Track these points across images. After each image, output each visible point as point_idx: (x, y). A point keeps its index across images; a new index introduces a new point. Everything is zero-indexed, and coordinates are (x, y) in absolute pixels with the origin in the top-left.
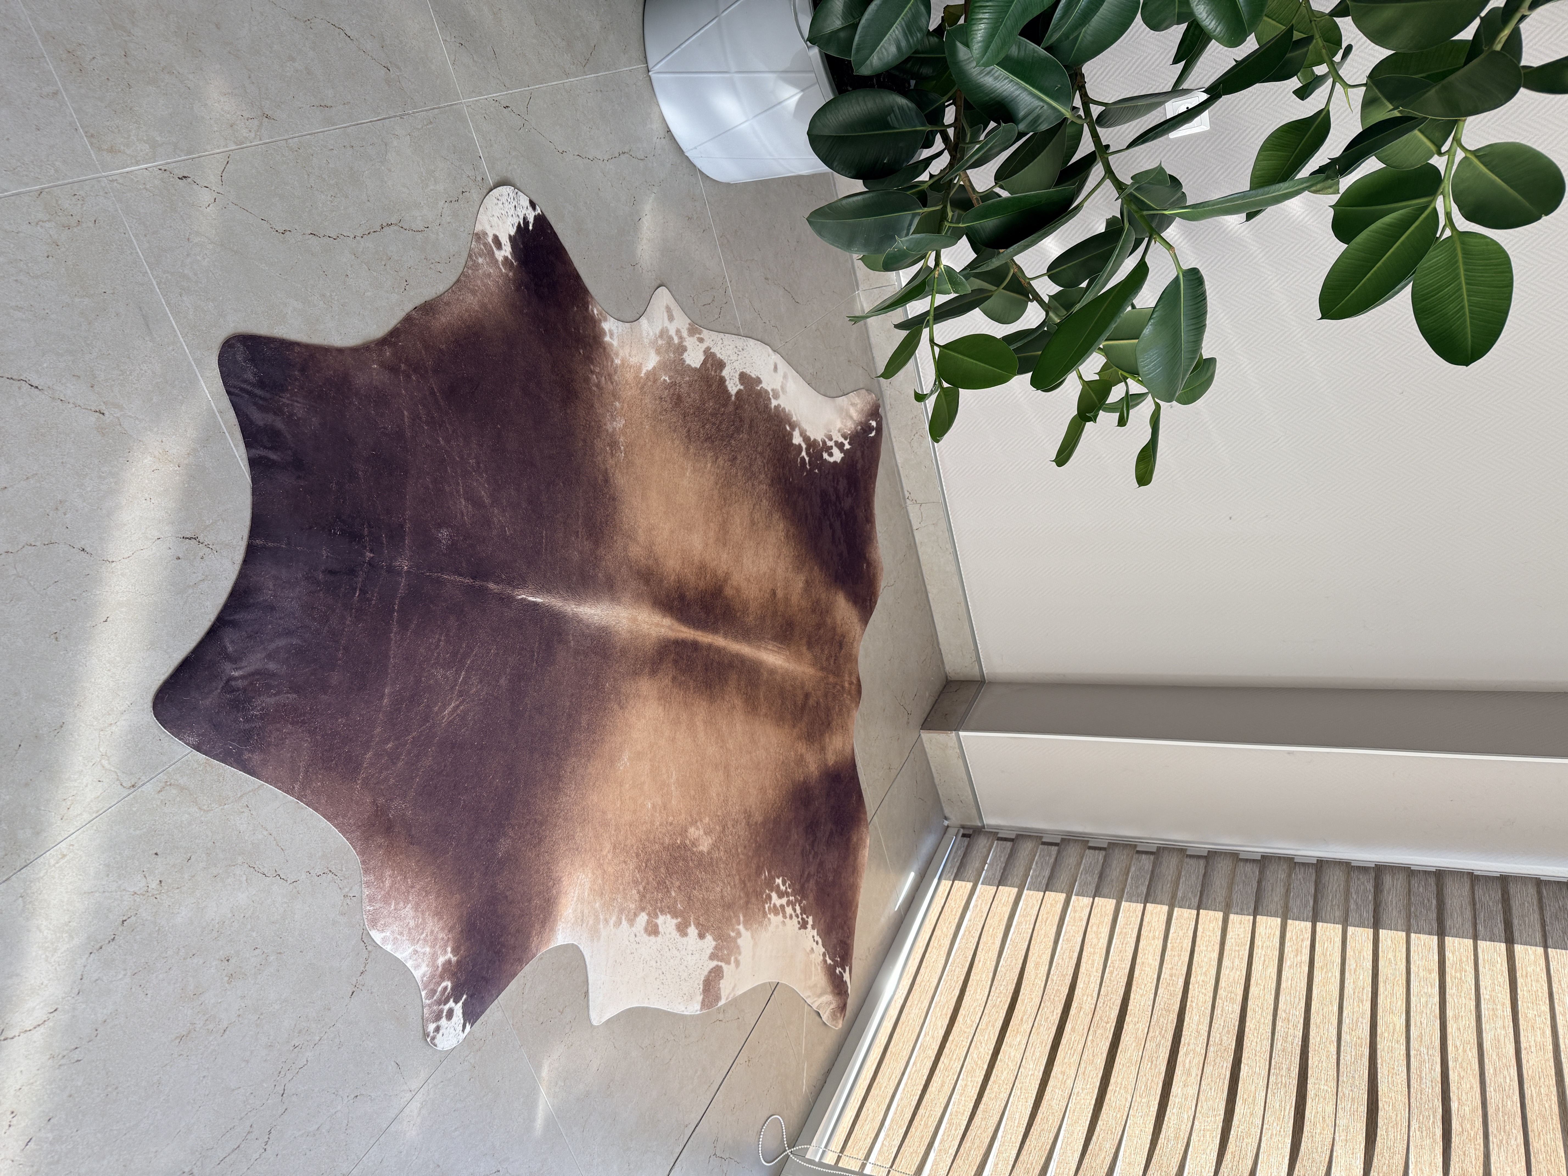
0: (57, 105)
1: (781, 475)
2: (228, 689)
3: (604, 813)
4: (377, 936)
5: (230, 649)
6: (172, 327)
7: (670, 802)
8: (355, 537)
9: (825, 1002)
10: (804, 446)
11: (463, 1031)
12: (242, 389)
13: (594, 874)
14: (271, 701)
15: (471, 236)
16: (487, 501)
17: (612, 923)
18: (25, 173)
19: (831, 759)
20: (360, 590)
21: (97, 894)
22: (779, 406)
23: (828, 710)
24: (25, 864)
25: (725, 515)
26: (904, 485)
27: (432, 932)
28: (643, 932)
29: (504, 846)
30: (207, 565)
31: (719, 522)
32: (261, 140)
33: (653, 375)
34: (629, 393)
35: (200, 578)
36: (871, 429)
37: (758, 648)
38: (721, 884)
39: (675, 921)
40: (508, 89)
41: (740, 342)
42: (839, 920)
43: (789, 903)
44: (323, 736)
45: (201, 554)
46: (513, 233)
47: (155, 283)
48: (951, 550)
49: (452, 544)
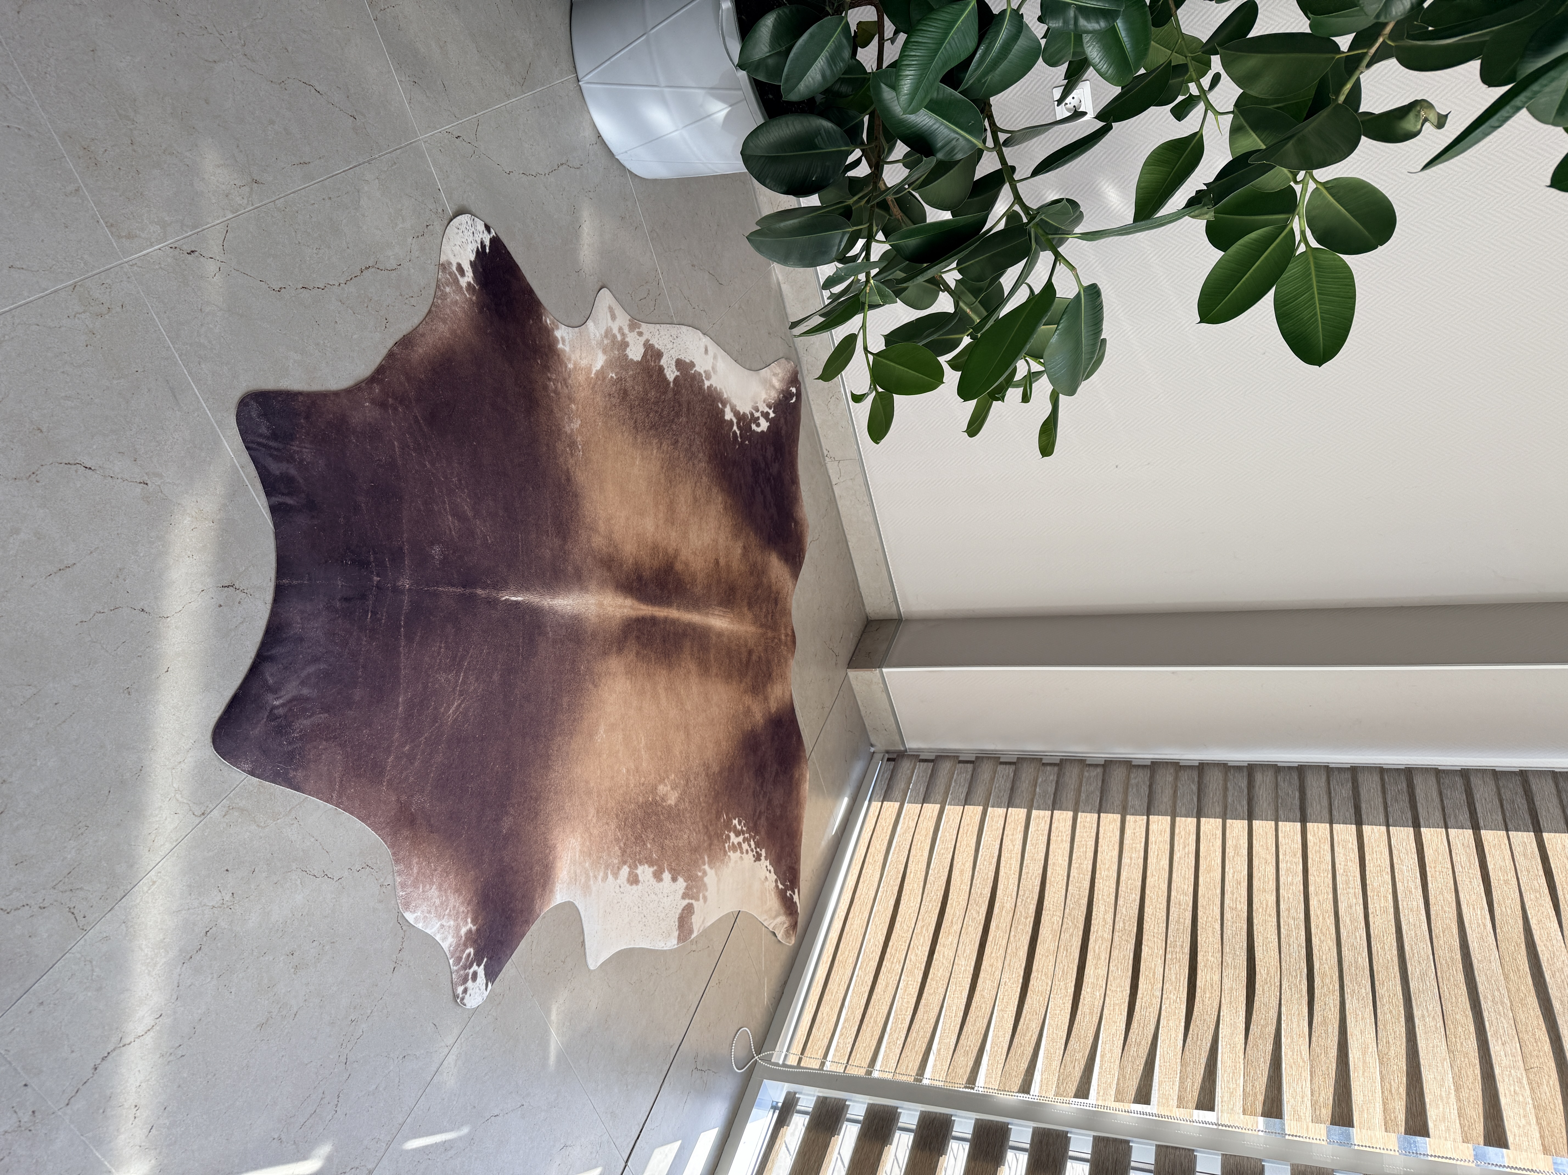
0: (80, 201)
1: (717, 451)
2: (272, 717)
3: (587, 782)
4: (410, 917)
5: (271, 681)
6: (195, 394)
7: (641, 765)
8: (363, 564)
9: (779, 922)
10: (735, 421)
11: (486, 989)
12: (259, 444)
13: (582, 837)
14: (307, 722)
15: (437, 267)
16: (470, 514)
17: (600, 878)
18: (59, 270)
19: (773, 706)
20: (371, 612)
21: (184, 912)
22: (711, 385)
23: (768, 662)
24: (124, 894)
25: (672, 496)
26: (823, 444)
27: (454, 907)
28: (626, 883)
29: (507, 823)
30: (244, 609)
31: (666, 503)
32: (253, 205)
33: (601, 373)
34: (582, 394)
35: (239, 621)
36: (791, 395)
37: (707, 614)
38: (687, 831)
39: (652, 869)
40: (459, 119)
41: (674, 330)
42: (787, 849)
43: (744, 840)
44: (352, 748)
45: (238, 599)
46: (473, 259)
47: (177, 355)
48: (868, 503)
49: (444, 559)
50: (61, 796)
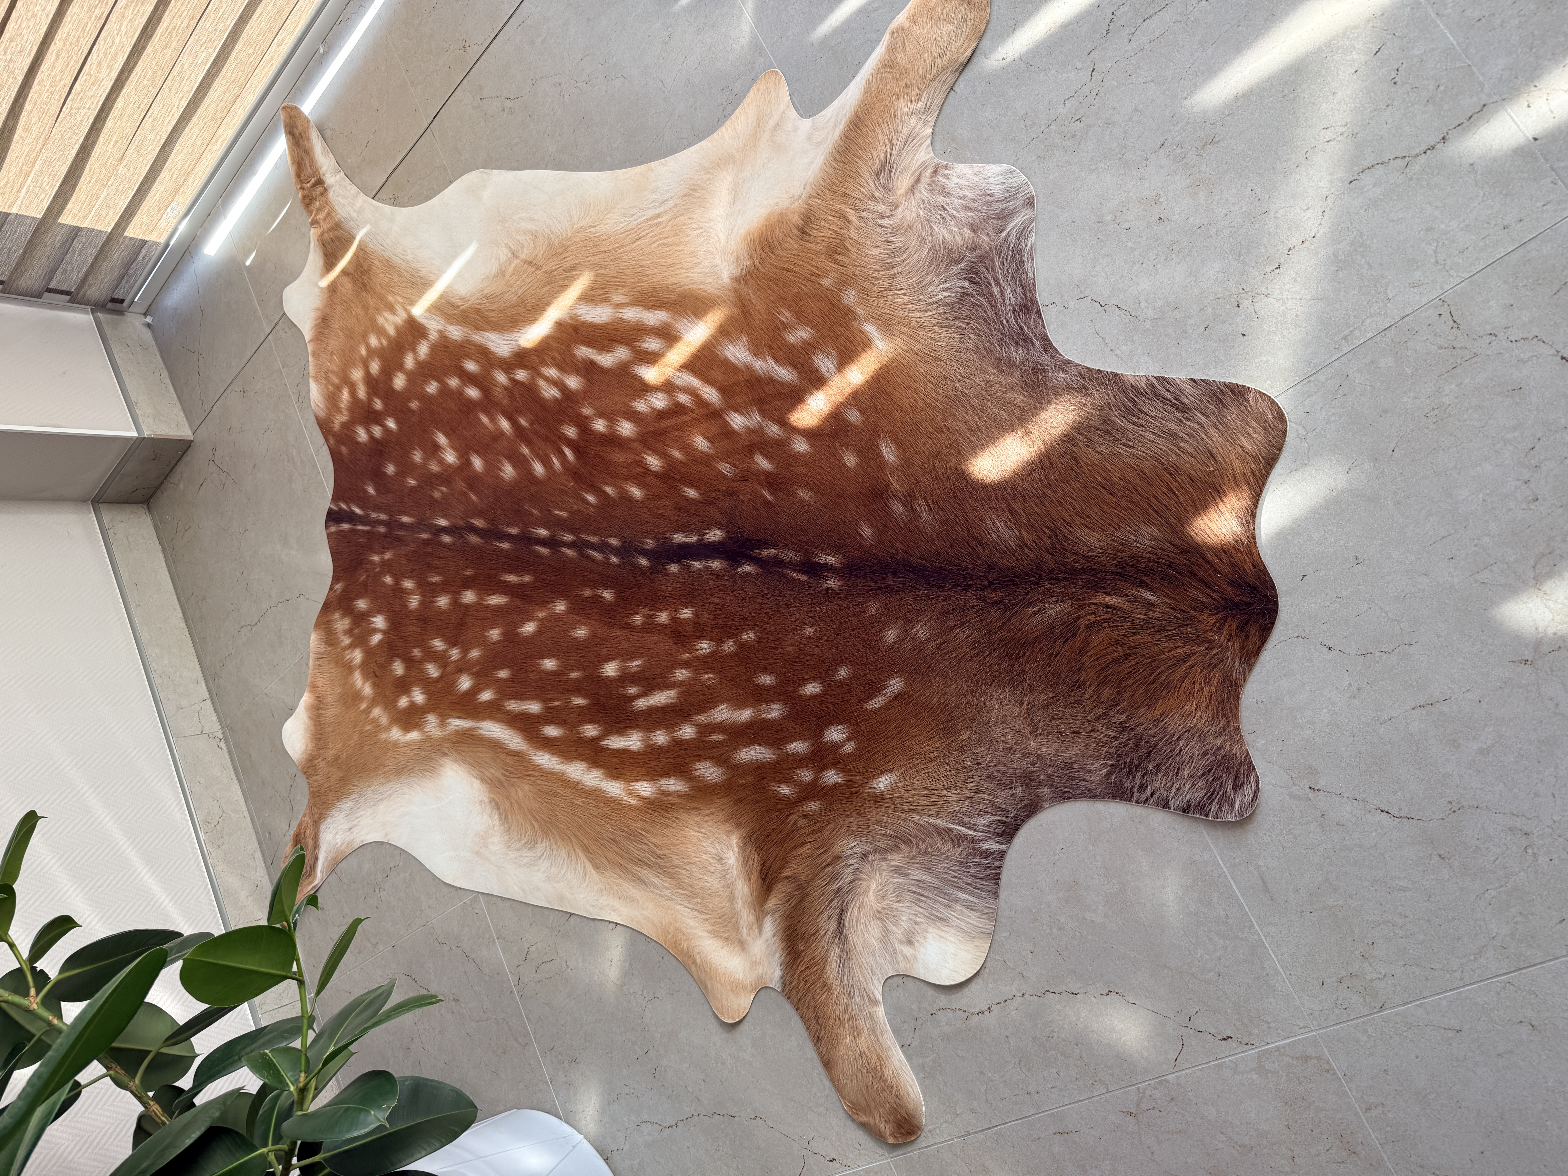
6: (1236, 883)
18: (1399, 1026)
26: (227, 755)
50: (1457, 456)
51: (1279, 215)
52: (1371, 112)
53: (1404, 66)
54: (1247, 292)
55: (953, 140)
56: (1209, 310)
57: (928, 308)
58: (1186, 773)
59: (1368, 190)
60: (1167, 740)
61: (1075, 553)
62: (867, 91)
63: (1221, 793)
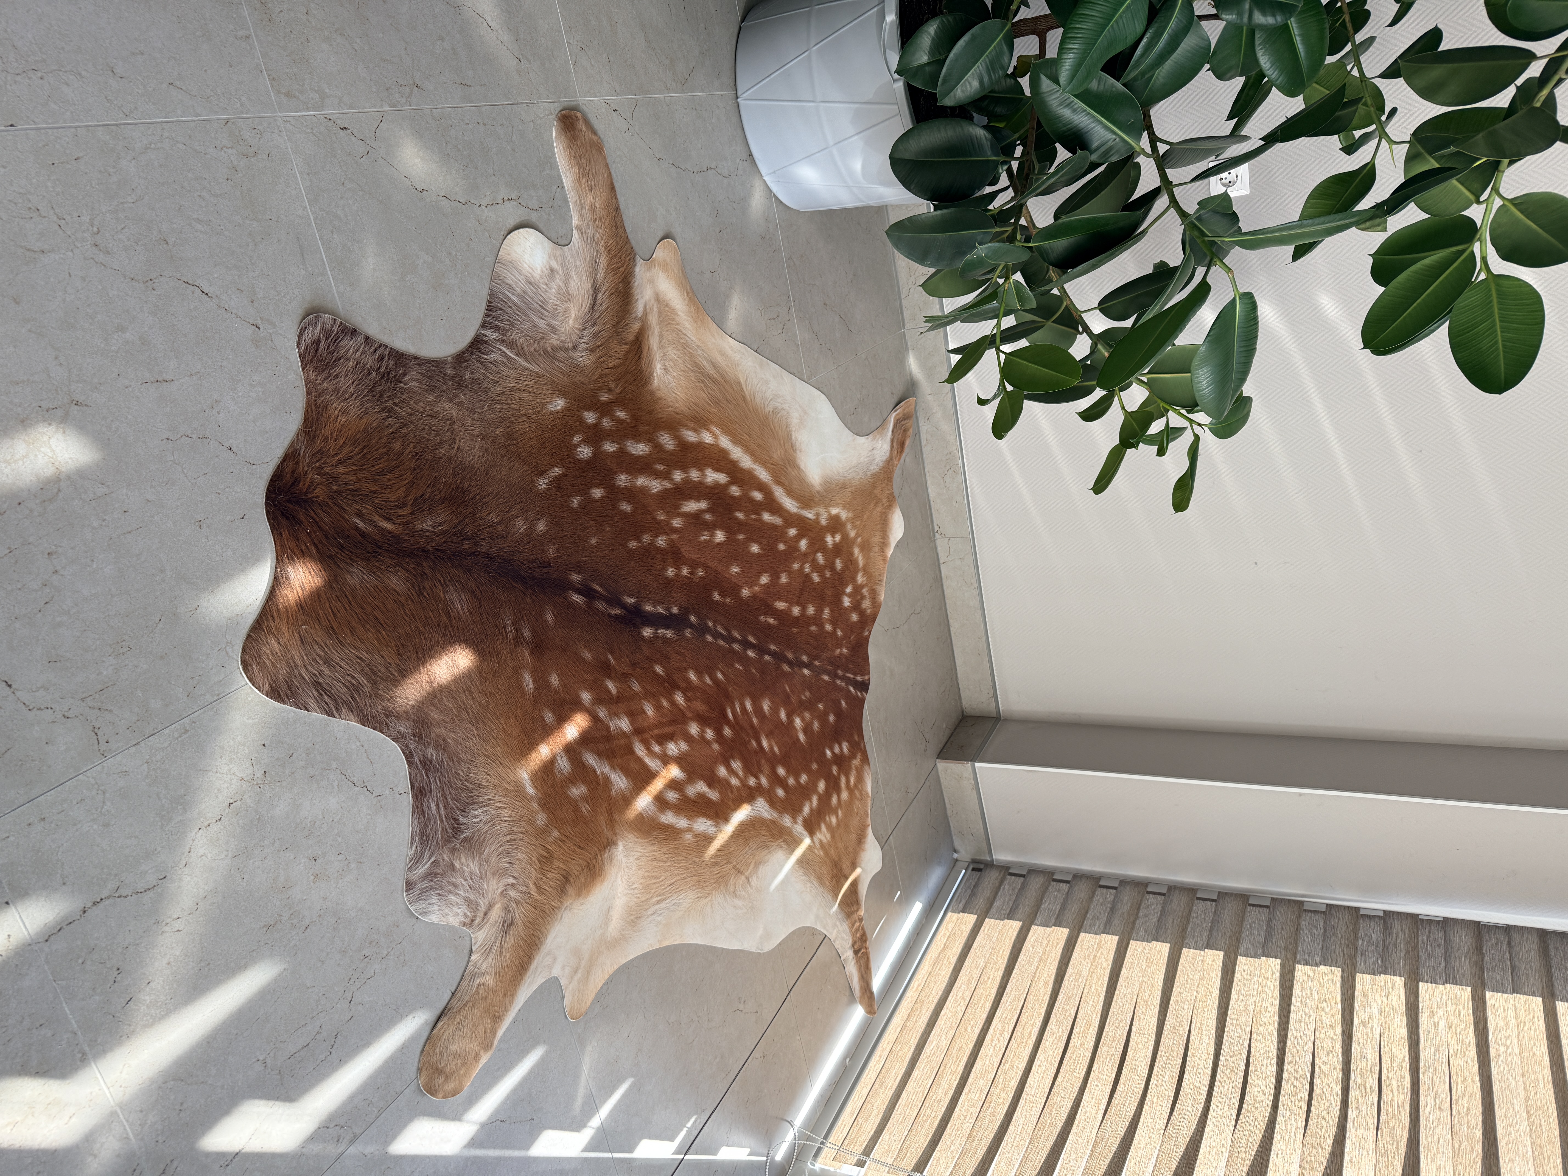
0: (248, 48)
6: (323, 259)
18: (217, 102)
24: (153, 732)
26: (935, 519)
32: (410, 106)
40: (618, 94)
47: (312, 218)
48: (977, 585)
50: (109, 607)
51: (225, 853)
52: (141, 943)
53: (109, 985)
54: (257, 784)
55: (456, 948)
56: (287, 772)
57: (489, 802)
58: (351, 363)
59: (151, 868)
60: (361, 394)
61: (408, 571)
62: (513, 996)
63: (330, 340)
